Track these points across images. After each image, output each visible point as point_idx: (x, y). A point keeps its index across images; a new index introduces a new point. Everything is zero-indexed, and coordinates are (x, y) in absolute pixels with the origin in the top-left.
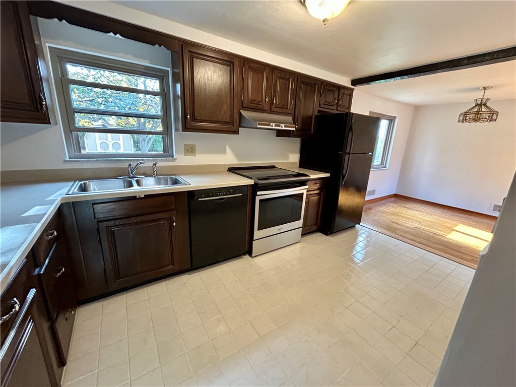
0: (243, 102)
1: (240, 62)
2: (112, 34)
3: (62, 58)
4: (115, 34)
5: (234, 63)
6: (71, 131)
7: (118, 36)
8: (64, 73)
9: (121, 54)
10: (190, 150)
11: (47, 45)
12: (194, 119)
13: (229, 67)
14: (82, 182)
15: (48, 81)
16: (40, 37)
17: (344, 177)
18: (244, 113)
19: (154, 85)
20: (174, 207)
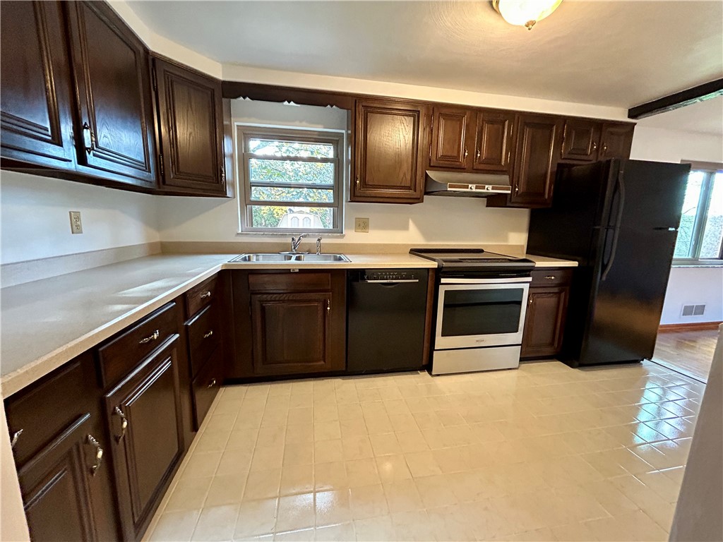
0: (430, 160)
1: (428, 109)
2: (286, 103)
3: (247, 134)
4: (289, 102)
5: (419, 111)
6: (246, 205)
7: (292, 103)
8: (246, 148)
9: (297, 123)
10: (363, 225)
11: (236, 124)
12: (365, 184)
13: (412, 118)
14: (247, 255)
15: (232, 156)
16: (231, 117)
17: (604, 267)
18: (431, 174)
19: (328, 151)
20: (330, 288)
